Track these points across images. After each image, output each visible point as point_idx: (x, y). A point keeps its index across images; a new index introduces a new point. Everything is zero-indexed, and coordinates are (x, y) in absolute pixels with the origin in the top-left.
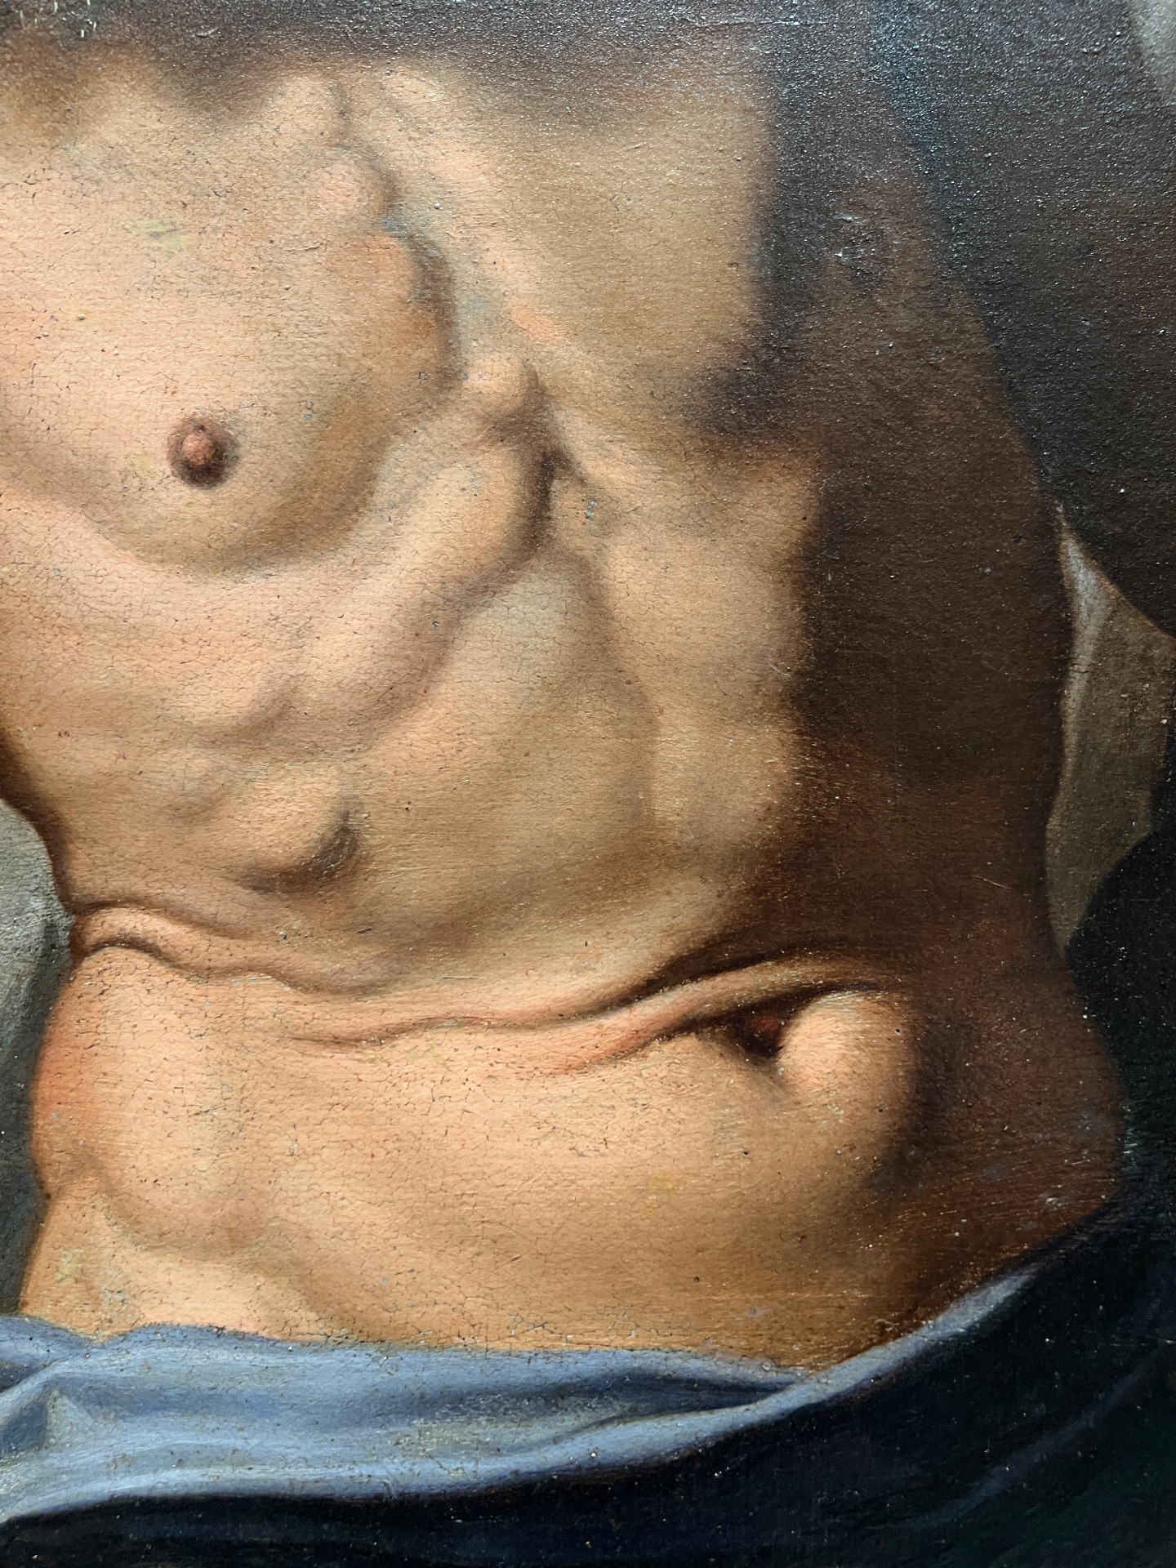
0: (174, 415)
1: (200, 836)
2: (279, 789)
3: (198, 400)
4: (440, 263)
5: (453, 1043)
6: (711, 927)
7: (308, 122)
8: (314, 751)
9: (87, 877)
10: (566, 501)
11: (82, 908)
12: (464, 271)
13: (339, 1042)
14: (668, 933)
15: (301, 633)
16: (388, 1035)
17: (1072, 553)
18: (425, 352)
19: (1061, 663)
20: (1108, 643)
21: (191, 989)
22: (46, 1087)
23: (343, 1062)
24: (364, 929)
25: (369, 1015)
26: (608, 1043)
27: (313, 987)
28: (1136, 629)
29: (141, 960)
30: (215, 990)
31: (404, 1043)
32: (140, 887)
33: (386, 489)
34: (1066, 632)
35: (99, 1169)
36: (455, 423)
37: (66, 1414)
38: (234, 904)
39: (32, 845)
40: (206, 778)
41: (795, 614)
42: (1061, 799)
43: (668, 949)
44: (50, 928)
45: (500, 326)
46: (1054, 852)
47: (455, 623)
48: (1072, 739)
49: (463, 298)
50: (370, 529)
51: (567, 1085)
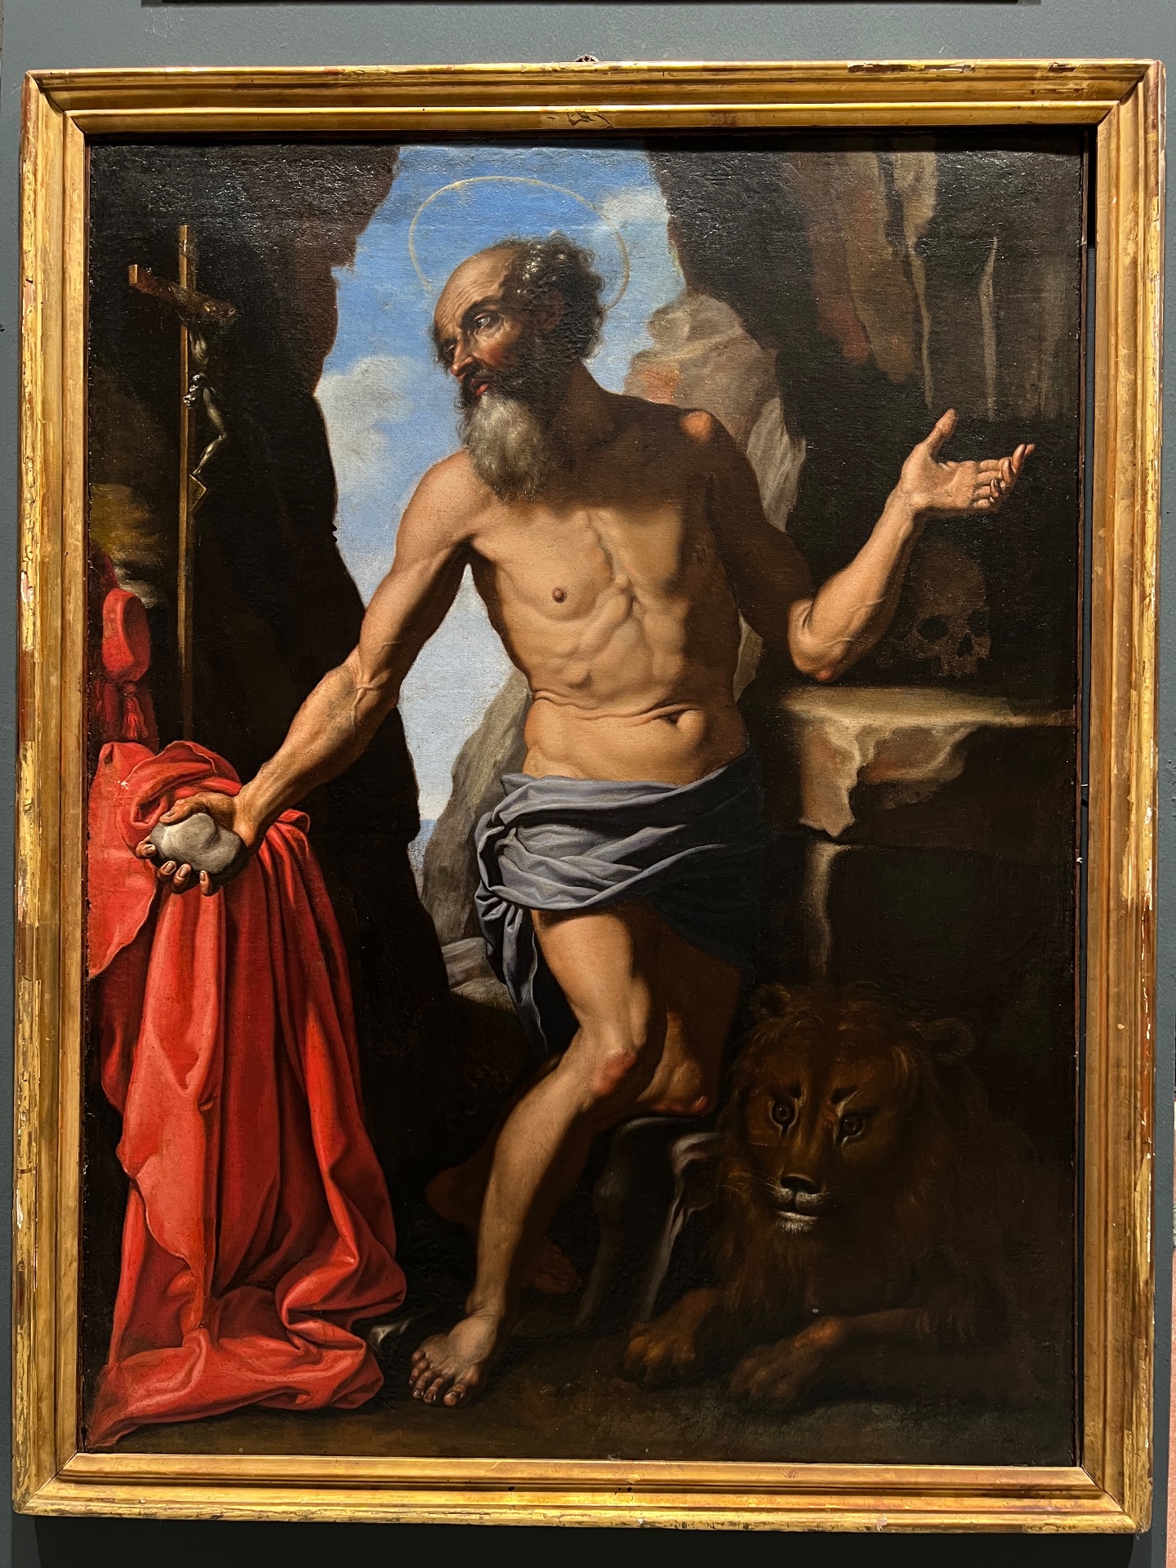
0: (553, 587)
1: (559, 676)
2: (575, 667)
3: (558, 584)
4: (610, 554)
5: (611, 720)
6: (664, 697)
7: (582, 522)
8: (582, 659)
9: (536, 685)
10: (636, 607)
11: (535, 691)
12: (615, 557)
13: (587, 719)
14: (656, 698)
15: (580, 634)
16: (597, 718)
17: (742, 619)
18: (607, 574)
19: (739, 643)
20: (748, 639)
21: (557, 708)
22: (527, 728)
23: (588, 723)
24: (593, 696)
25: (594, 714)
26: (643, 720)
27: (582, 708)
28: (754, 636)
29: (547, 702)
30: (562, 708)
31: (601, 720)
32: (547, 687)
33: (598, 604)
34: (740, 637)
35: (538, 744)
36: (613, 590)
37: (532, 793)
38: (566, 691)
39: (524, 678)
40: (560, 665)
41: (683, 632)
42: (737, 671)
43: (655, 701)
44: (528, 695)
45: (622, 569)
46: (735, 682)
47: (612, 632)
48: (740, 659)
49: (615, 563)
50: (595, 612)
51: (634, 728)
